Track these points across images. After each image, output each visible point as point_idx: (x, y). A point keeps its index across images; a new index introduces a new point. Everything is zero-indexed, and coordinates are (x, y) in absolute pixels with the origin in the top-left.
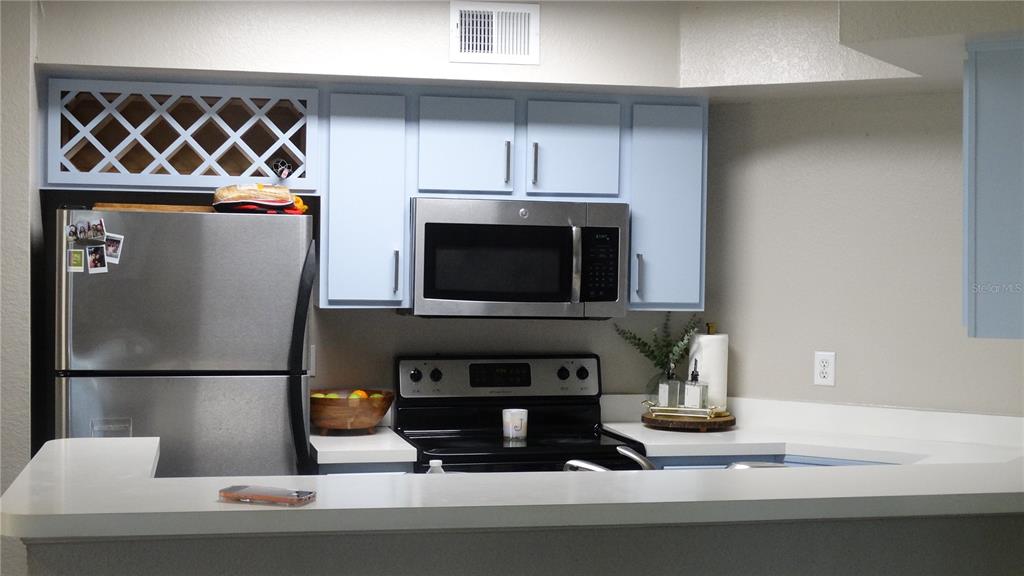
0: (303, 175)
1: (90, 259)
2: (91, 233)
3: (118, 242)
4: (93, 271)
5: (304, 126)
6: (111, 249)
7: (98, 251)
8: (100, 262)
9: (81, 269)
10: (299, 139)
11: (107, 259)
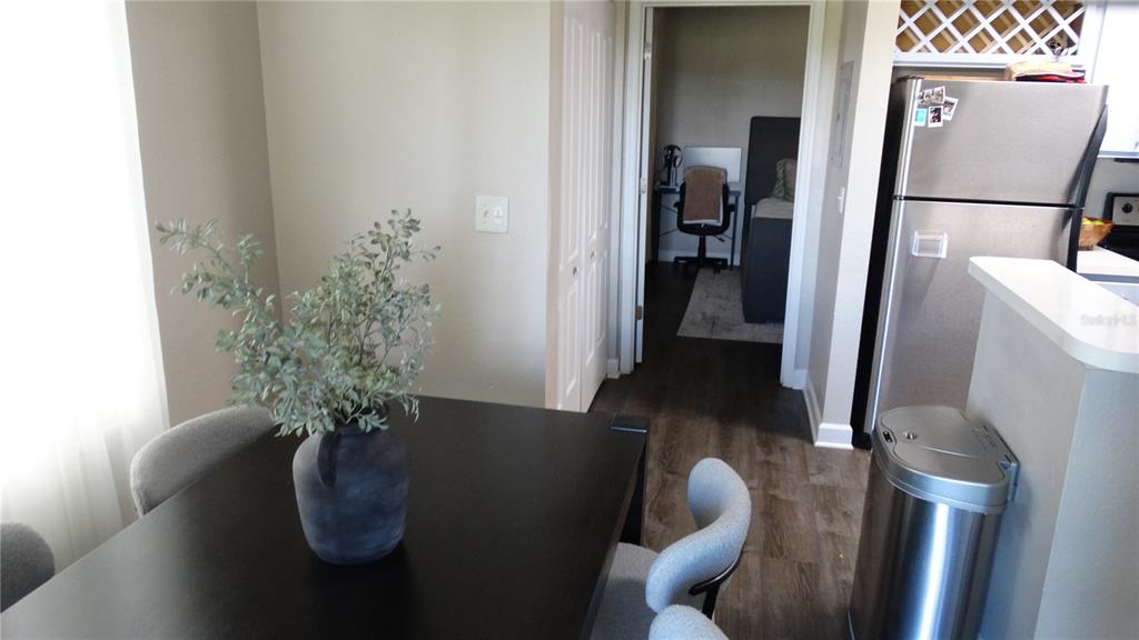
0: (1075, 53)
1: (931, 116)
2: (933, 97)
3: (953, 104)
4: (931, 125)
5: (1081, 16)
6: (947, 109)
7: (937, 111)
8: (938, 118)
9: (922, 124)
10: (1077, 26)
11: (943, 117)
